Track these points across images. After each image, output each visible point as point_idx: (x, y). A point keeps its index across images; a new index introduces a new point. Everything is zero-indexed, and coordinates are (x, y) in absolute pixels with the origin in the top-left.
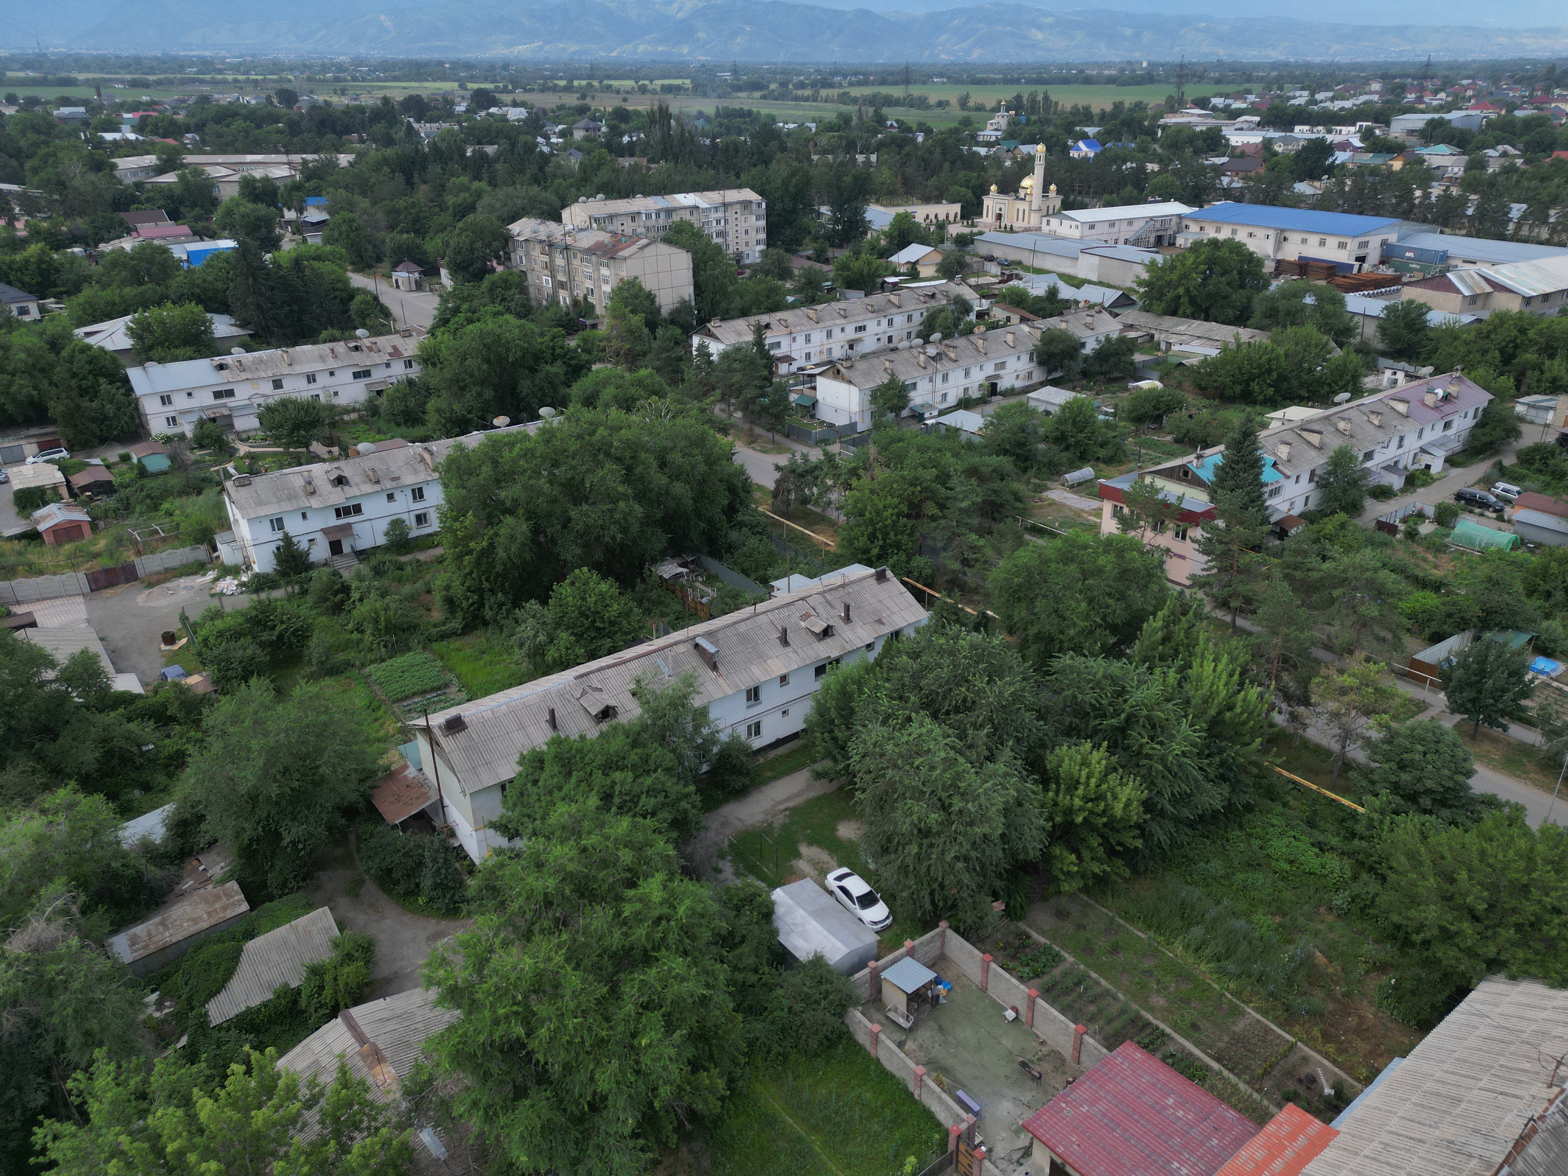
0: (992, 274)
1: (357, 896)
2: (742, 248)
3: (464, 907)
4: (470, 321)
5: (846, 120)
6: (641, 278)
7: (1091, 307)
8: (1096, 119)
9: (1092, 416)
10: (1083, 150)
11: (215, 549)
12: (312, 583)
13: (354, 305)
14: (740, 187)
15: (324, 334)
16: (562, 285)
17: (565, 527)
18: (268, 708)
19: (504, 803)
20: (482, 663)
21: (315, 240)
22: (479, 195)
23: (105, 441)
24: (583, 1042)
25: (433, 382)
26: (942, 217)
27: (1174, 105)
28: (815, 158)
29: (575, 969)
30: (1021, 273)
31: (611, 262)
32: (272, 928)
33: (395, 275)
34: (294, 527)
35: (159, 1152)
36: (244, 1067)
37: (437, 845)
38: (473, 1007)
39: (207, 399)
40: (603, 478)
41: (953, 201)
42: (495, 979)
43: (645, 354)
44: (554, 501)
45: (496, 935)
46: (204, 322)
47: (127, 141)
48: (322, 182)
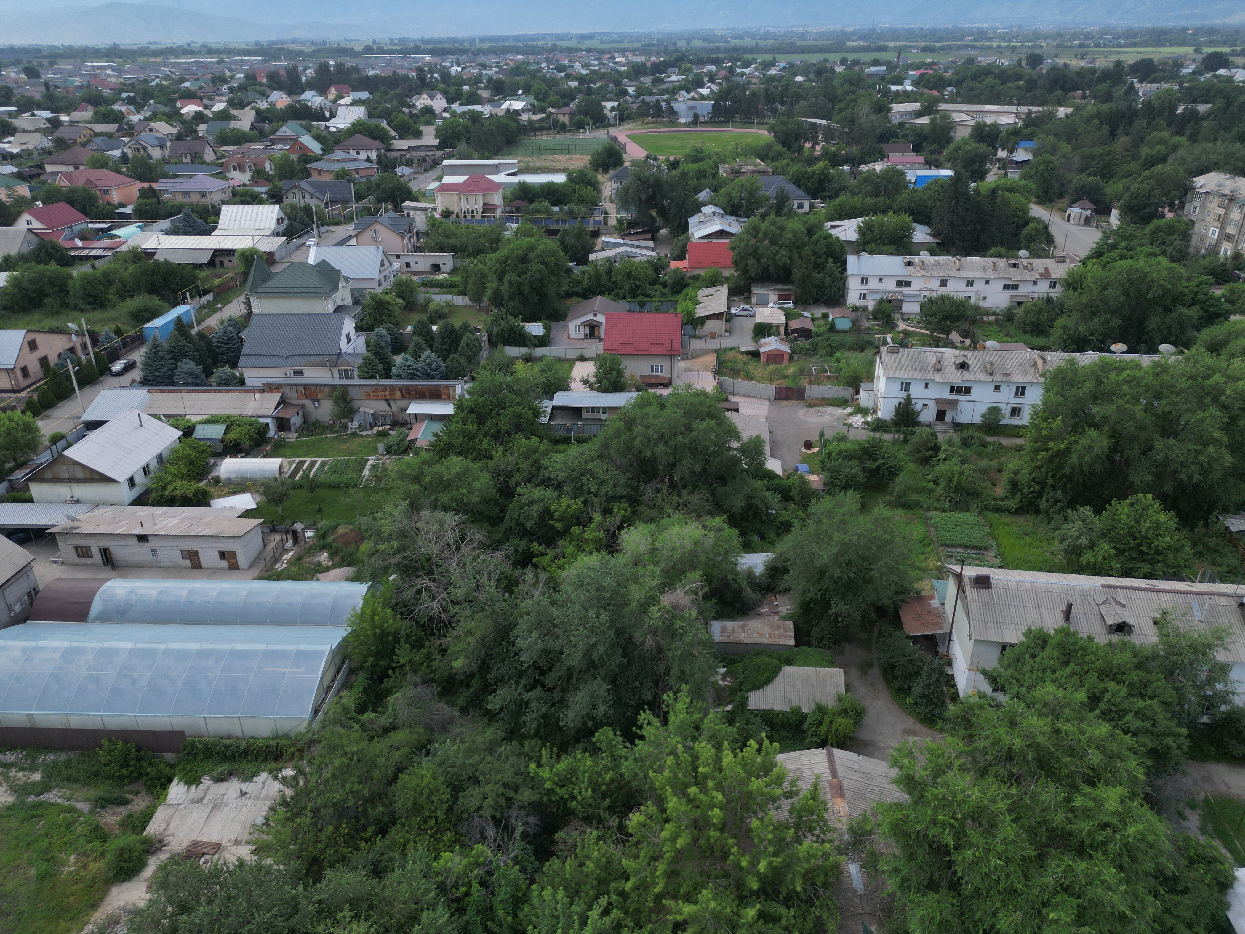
1: (865, 673)
3: (940, 723)
4: (1122, 257)
11: (858, 393)
12: (914, 437)
13: (1025, 231)
15: (993, 250)
16: (1229, 238)
17: (1144, 453)
18: (852, 515)
19: (1000, 660)
20: (1022, 542)
21: (1014, 175)
22: (1175, 148)
23: (816, 301)
24: (998, 881)
25: (1069, 303)
29: (1013, 821)
32: (804, 665)
33: (1070, 210)
34: (917, 392)
35: (695, 769)
36: (757, 746)
37: (935, 666)
38: (920, 800)
39: (890, 285)
40: (1201, 420)
42: (945, 790)
44: (1143, 428)
45: (958, 757)
46: (909, 229)
47: (905, 91)
48: (1037, 130)
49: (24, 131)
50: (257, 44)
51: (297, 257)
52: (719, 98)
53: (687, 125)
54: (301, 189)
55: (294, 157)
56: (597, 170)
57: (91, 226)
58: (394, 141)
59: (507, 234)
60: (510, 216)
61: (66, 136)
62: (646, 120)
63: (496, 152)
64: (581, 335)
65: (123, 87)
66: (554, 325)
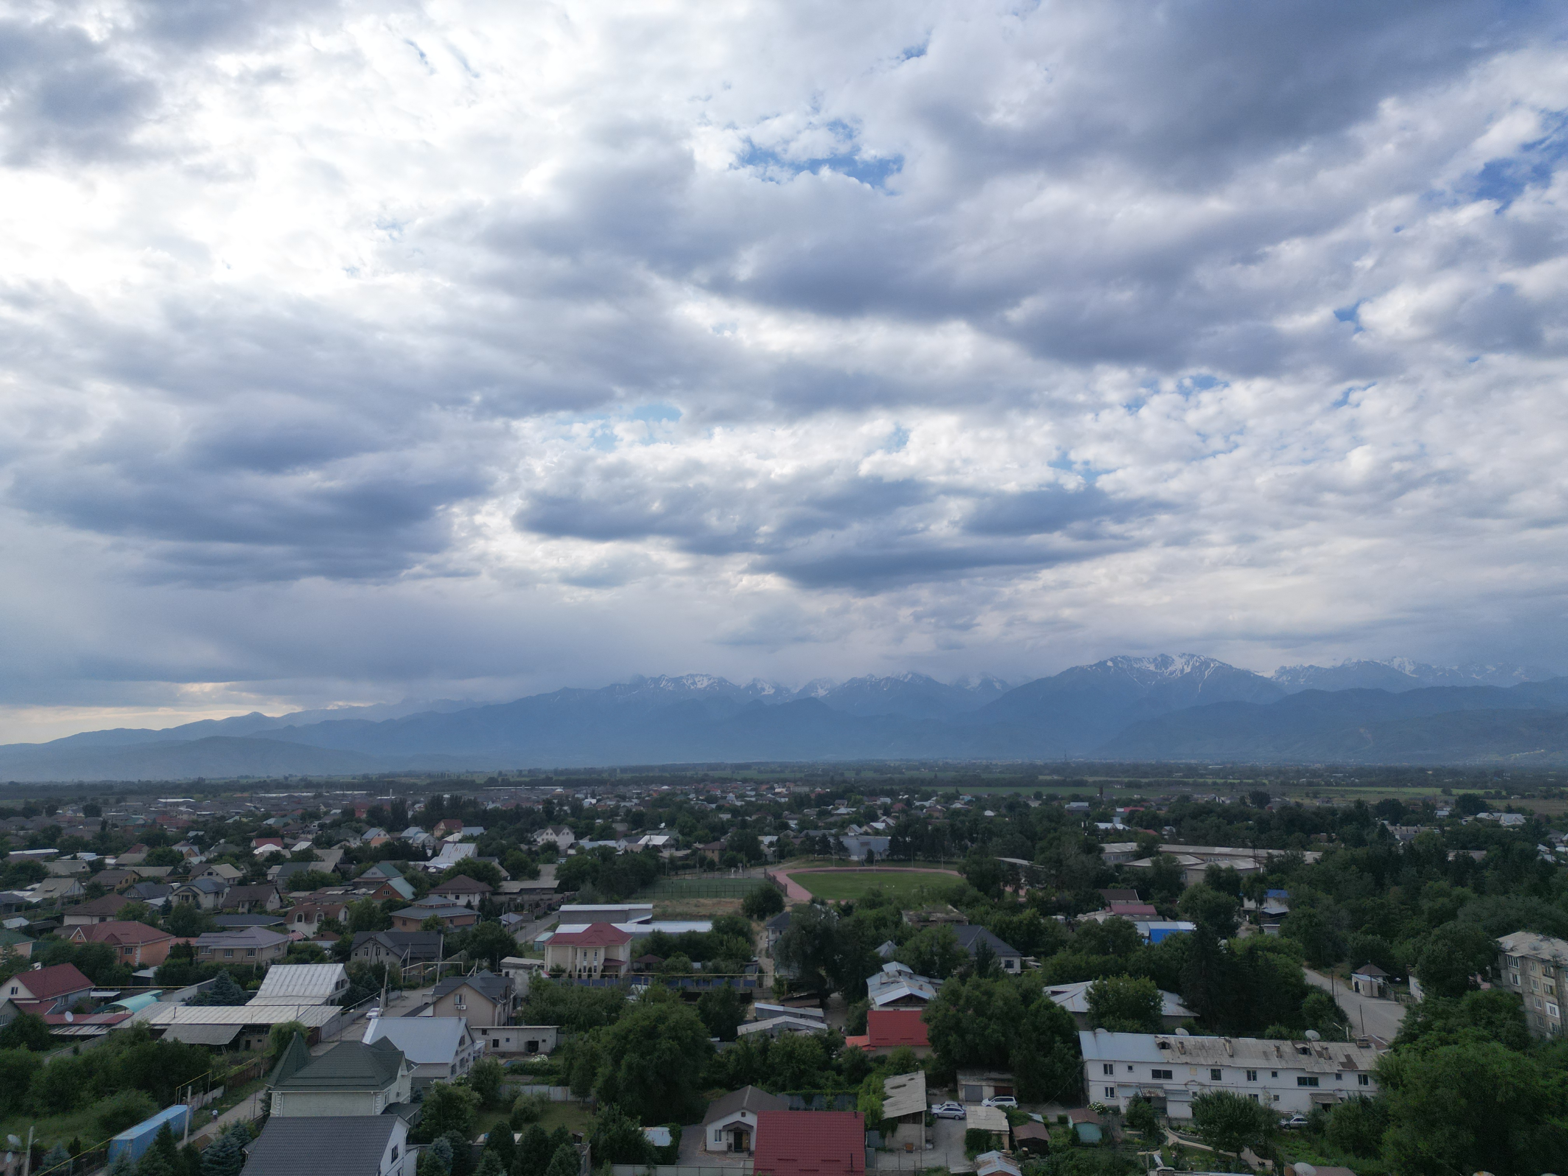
13: (1306, 1004)
15: (1270, 1030)
21: (1271, 931)
22: (1461, 901)
23: (1048, 1099)
25: (1392, 1108)
33: (1355, 978)
39: (1144, 1076)
46: (1155, 997)
47: (1116, 830)
48: (1285, 877)
49: (57, 876)
50: (365, 777)
51: (349, 1035)
52: (896, 833)
53: (860, 863)
54: (376, 942)
55: (377, 903)
56: (750, 917)
57: (94, 994)
58: (504, 883)
59: (632, 999)
60: (637, 975)
61: (103, 883)
62: (811, 857)
63: (627, 895)
64: (722, 1146)
65: (193, 825)
66: (686, 1130)
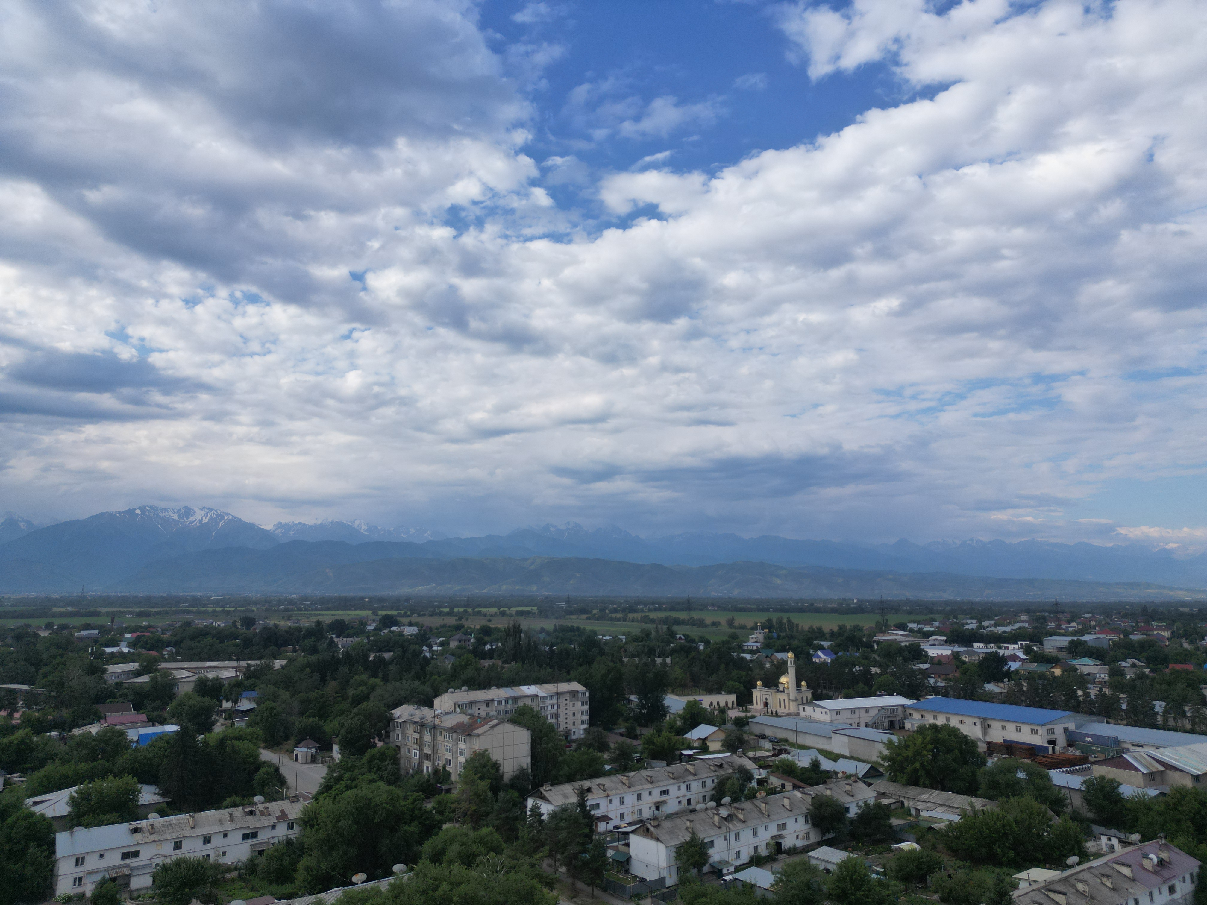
0: (765, 749)
2: (570, 726)
4: (348, 788)
5: (647, 634)
6: (490, 751)
7: (848, 777)
8: (828, 636)
9: (865, 875)
10: (821, 657)
13: (258, 776)
14: (569, 681)
15: (228, 801)
16: (427, 757)
21: (240, 723)
22: (373, 688)
25: (308, 842)
26: (722, 704)
27: (883, 628)
28: (625, 660)
30: (789, 748)
31: (468, 739)
33: (296, 751)
39: (114, 860)
41: (730, 692)
43: (487, 814)
46: (134, 792)
47: (121, 653)
48: (257, 681)
